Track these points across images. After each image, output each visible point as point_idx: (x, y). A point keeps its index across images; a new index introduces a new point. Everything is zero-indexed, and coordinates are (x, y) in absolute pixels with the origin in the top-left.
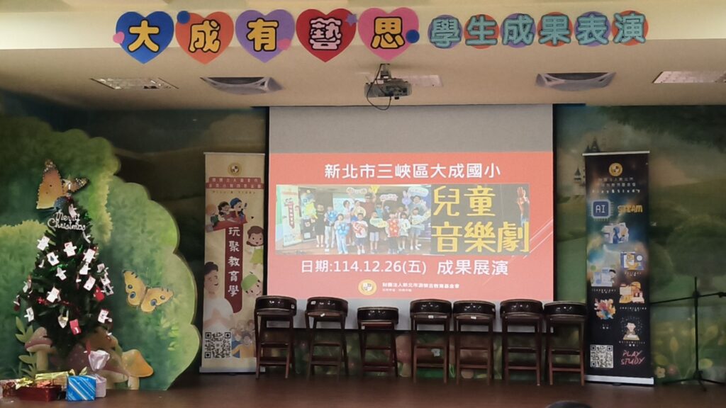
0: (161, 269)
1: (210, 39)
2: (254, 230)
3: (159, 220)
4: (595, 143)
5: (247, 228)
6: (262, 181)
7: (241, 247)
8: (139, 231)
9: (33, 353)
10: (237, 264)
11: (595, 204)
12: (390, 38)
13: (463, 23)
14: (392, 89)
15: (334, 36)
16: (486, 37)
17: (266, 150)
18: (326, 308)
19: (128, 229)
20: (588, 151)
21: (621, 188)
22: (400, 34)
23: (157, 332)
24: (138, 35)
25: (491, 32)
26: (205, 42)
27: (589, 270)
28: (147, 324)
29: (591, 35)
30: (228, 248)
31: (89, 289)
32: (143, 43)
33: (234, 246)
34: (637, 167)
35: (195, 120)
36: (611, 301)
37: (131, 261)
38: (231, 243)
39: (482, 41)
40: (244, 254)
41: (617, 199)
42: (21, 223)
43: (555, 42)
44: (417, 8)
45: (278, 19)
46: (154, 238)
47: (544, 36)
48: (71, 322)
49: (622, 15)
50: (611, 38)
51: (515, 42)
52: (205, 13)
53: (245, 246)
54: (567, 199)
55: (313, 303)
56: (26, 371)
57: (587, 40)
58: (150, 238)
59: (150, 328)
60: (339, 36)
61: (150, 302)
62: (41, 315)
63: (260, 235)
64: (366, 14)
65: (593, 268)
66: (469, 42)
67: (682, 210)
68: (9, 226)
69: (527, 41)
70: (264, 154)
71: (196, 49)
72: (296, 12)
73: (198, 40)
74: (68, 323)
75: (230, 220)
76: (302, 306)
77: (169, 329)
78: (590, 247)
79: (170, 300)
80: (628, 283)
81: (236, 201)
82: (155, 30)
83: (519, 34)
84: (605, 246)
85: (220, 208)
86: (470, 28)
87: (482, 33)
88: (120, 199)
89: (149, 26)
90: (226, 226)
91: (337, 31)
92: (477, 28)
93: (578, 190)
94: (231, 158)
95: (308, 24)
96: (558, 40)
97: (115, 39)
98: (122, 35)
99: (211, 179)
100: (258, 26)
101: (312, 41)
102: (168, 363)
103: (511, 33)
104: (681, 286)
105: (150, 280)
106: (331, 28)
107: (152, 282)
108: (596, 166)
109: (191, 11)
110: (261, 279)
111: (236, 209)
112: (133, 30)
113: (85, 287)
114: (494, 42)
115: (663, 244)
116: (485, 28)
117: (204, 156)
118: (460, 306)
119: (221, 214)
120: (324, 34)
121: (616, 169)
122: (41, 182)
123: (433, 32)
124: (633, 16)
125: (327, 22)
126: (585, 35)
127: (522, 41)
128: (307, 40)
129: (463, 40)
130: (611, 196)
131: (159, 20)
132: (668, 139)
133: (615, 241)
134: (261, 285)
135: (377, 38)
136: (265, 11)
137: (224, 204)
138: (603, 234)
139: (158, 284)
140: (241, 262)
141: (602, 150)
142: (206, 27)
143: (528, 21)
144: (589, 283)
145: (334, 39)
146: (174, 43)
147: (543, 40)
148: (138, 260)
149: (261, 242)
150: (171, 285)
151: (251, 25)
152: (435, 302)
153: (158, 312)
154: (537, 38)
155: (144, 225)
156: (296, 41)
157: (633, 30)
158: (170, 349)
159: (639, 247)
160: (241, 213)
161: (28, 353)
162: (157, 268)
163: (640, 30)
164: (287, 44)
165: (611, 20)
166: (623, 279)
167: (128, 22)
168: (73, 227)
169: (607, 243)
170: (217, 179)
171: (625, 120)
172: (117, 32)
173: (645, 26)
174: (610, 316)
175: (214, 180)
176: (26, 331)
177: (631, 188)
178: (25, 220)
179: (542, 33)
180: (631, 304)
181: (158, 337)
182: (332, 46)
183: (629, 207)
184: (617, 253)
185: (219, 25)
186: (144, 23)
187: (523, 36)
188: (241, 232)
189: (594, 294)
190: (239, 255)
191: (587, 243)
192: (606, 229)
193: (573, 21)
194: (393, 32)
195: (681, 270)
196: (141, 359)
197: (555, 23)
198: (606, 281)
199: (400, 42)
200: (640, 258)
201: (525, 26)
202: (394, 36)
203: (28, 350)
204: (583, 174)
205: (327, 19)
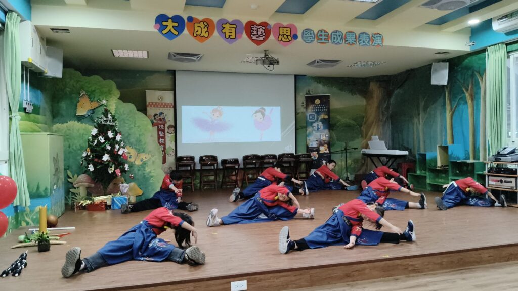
0: (145, 144)
1: (204, 31)
2: (170, 127)
3: (143, 120)
4: (309, 91)
5: (167, 125)
6: (173, 104)
7: (164, 134)
8: (132, 126)
9: (78, 188)
10: (163, 142)
11: (310, 115)
12: (286, 37)
13: (316, 33)
14: (272, 62)
15: (262, 34)
16: (325, 40)
17: (174, 90)
18: (209, 160)
19: (127, 125)
20: (307, 94)
21: (320, 109)
22: (290, 35)
23: (144, 174)
24: (167, 26)
25: (327, 38)
26: (201, 32)
27: (308, 141)
28: (139, 170)
29: (364, 42)
30: (159, 135)
31: (121, 154)
32: (170, 30)
33: (161, 134)
34: (325, 100)
35: (138, 75)
36: (316, 152)
37: (129, 141)
38: (160, 132)
39: (323, 41)
40: (166, 137)
41: (318, 113)
42: (67, 123)
43: (351, 43)
44: (297, 25)
45: (236, 24)
46: (141, 129)
47: (347, 41)
48: (116, 171)
49: (374, 34)
50: (371, 43)
51: (336, 42)
52: (201, 18)
53: (167, 134)
54: (299, 113)
55: (204, 158)
56: (74, 196)
57: (362, 44)
58: (139, 129)
59: (140, 172)
60: (264, 34)
61: (140, 160)
62: (98, 167)
63: (173, 129)
64: (276, 25)
65: (309, 140)
66: (318, 41)
67: (339, 117)
68: (60, 124)
69: (341, 43)
70: (173, 92)
71: (197, 35)
72: (244, 22)
73: (198, 31)
74: (114, 171)
75: (159, 122)
76: (197, 160)
77: (150, 172)
78: (308, 132)
79: (150, 158)
80: (323, 145)
81: (161, 113)
82: (176, 24)
83: (337, 39)
84: (314, 132)
85: (154, 116)
86: (318, 35)
87: (323, 37)
88: (122, 111)
89: (173, 22)
90: (157, 125)
91: (263, 32)
92: (321, 35)
93: (303, 110)
94: (158, 93)
95: (250, 27)
96: (352, 43)
97: (155, 27)
98: (158, 25)
99: (149, 103)
100: (227, 26)
101: (252, 36)
102: (150, 188)
103: (334, 39)
104: (340, 146)
105: (139, 150)
106: (260, 30)
107: (140, 150)
108: (310, 100)
109: (193, 16)
110: (174, 148)
111: (162, 117)
112: (164, 23)
113: (119, 153)
114: (328, 42)
115: (333, 130)
116: (325, 36)
117: (145, 92)
118: (263, 157)
119: (155, 119)
120: (257, 33)
121: (317, 101)
122: (78, 101)
123: (304, 35)
124: (378, 35)
125: (258, 27)
126: (362, 41)
127: (338, 42)
128: (250, 35)
129: (316, 40)
130: (315, 112)
131: (177, 19)
132: (335, 90)
133: (318, 129)
134: (174, 151)
135: (280, 36)
136: (230, 20)
137: (156, 115)
138: (313, 127)
139: (144, 151)
140: (165, 141)
141: (311, 93)
142: (202, 25)
143: (341, 34)
144: (307, 146)
145: (262, 36)
146: (186, 31)
147: (346, 43)
148: (132, 140)
149: (173, 132)
150: (150, 151)
151: (224, 26)
152: (254, 155)
153: (144, 164)
154: (344, 41)
155: (135, 124)
156: (244, 35)
157: (378, 41)
158: (151, 181)
159: (326, 131)
160: (164, 119)
161: (75, 188)
162: (143, 143)
163: (381, 41)
164: (241, 37)
165: (371, 36)
166: (321, 144)
167: (161, 19)
168: (110, 124)
169: (314, 130)
170: (152, 103)
171: (319, 82)
172: (156, 23)
173: (382, 39)
174: (316, 158)
175: (151, 103)
176: (73, 177)
177: (324, 108)
178: (70, 121)
179: (346, 40)
180: (324, 153)
181: (144, 177)
182: (261, 39)
183: (322, 116)
184: (318, 134)
185: (208, 24)
186: (170, 20)
187: (339, 39)
188: (164, 128)
189: (309, 150)
190: (164, 138)
191: (306, 131)
192: (314, 125)
193: (357, 35)
194: (287, 34)
195: (338, 140)
196: (136, 186)
197: (351, 35)
198: (314, 144)
199: (290, 39)
200: (327, 136)
201: (339, 36)
202: (287, 36)
203: (75, 186)
204: (305, 103)
205: (258, 26)
